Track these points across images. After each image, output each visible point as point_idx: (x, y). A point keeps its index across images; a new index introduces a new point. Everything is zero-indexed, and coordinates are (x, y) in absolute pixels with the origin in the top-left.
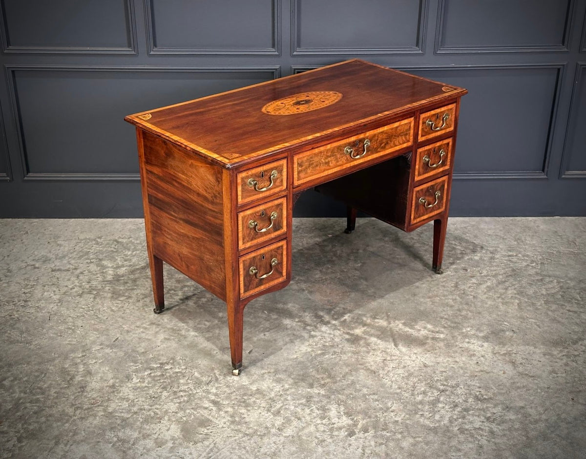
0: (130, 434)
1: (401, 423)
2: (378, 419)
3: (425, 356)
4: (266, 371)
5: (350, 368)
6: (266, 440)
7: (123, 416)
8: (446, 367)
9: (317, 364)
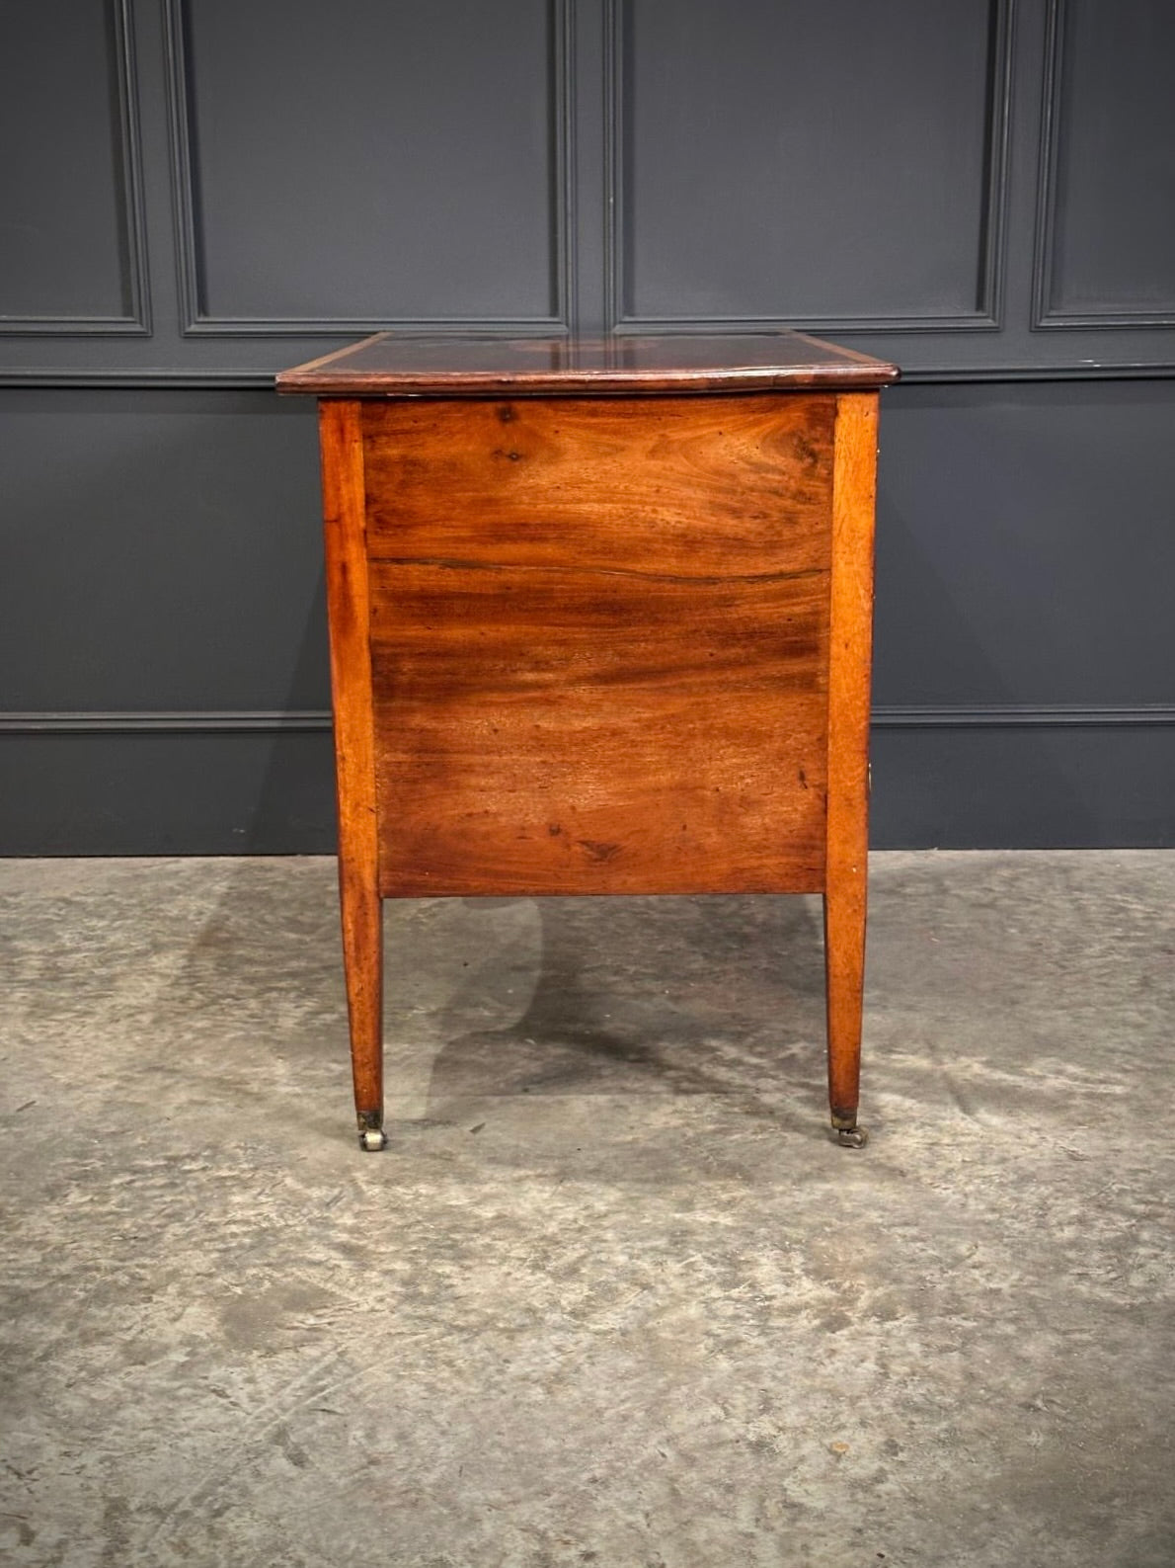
0: (35, 1330)
1: (1012, 1296)
2: (929, 1285)
3: (1072, 1135)
4: (530, 1173)
5: (815, 1163)
6: (527, 1342)
7: (17, 1287)
8: (1147, 1160)
9: (705, 1154)
